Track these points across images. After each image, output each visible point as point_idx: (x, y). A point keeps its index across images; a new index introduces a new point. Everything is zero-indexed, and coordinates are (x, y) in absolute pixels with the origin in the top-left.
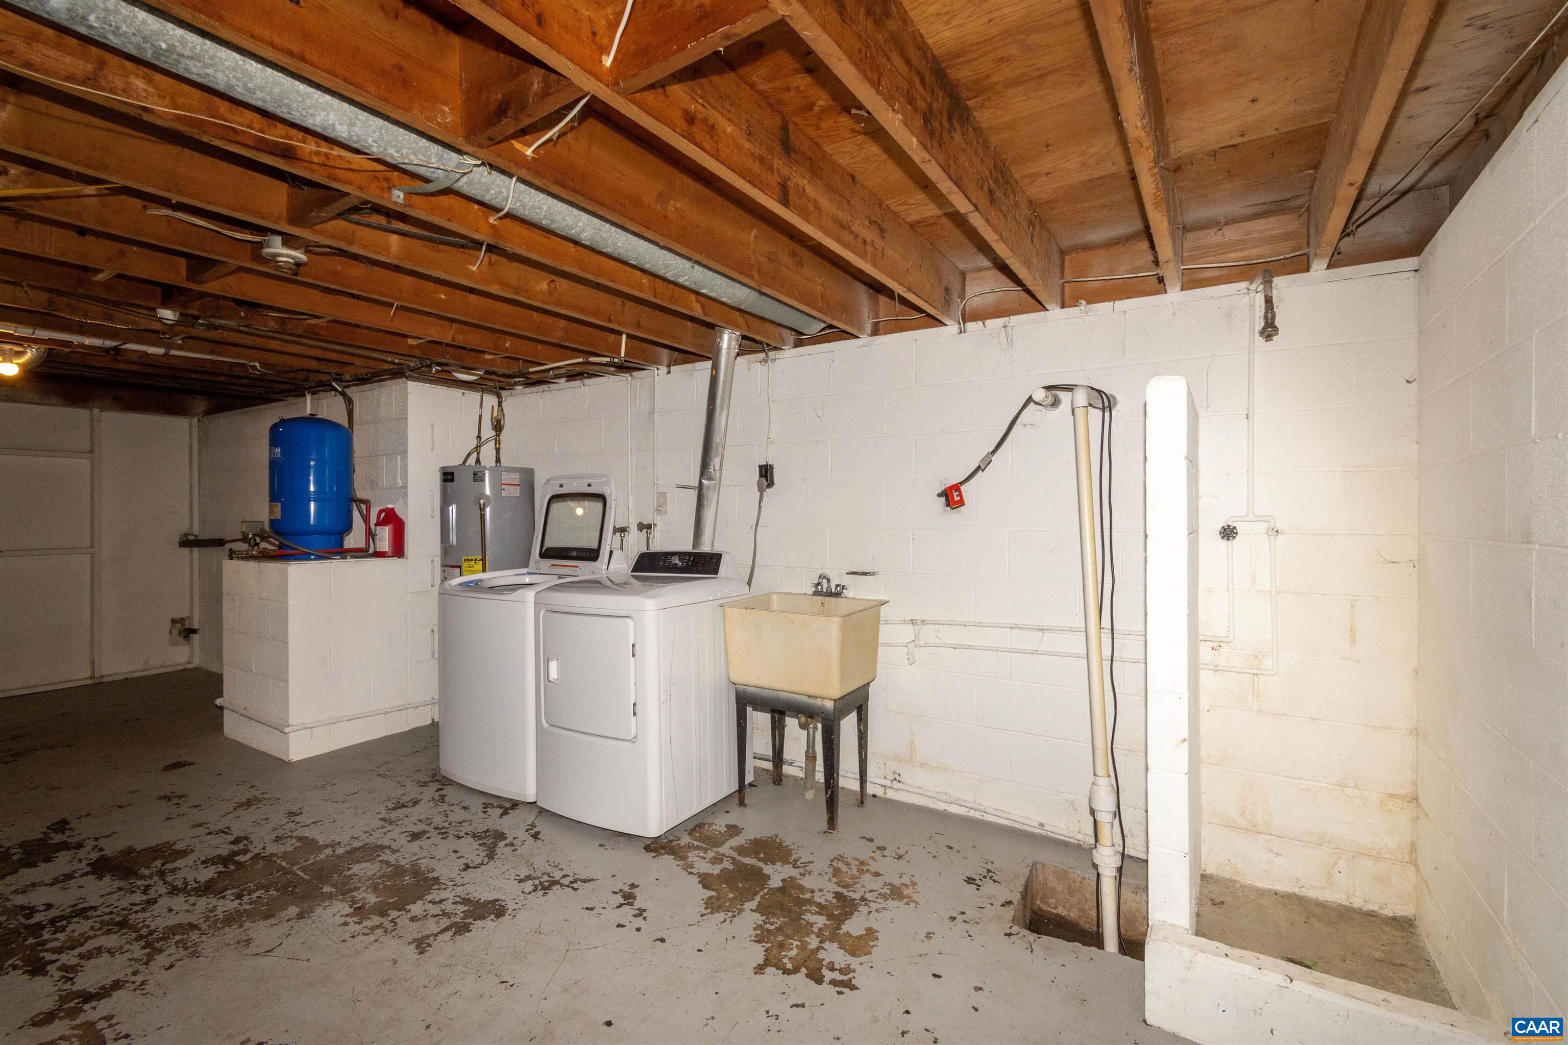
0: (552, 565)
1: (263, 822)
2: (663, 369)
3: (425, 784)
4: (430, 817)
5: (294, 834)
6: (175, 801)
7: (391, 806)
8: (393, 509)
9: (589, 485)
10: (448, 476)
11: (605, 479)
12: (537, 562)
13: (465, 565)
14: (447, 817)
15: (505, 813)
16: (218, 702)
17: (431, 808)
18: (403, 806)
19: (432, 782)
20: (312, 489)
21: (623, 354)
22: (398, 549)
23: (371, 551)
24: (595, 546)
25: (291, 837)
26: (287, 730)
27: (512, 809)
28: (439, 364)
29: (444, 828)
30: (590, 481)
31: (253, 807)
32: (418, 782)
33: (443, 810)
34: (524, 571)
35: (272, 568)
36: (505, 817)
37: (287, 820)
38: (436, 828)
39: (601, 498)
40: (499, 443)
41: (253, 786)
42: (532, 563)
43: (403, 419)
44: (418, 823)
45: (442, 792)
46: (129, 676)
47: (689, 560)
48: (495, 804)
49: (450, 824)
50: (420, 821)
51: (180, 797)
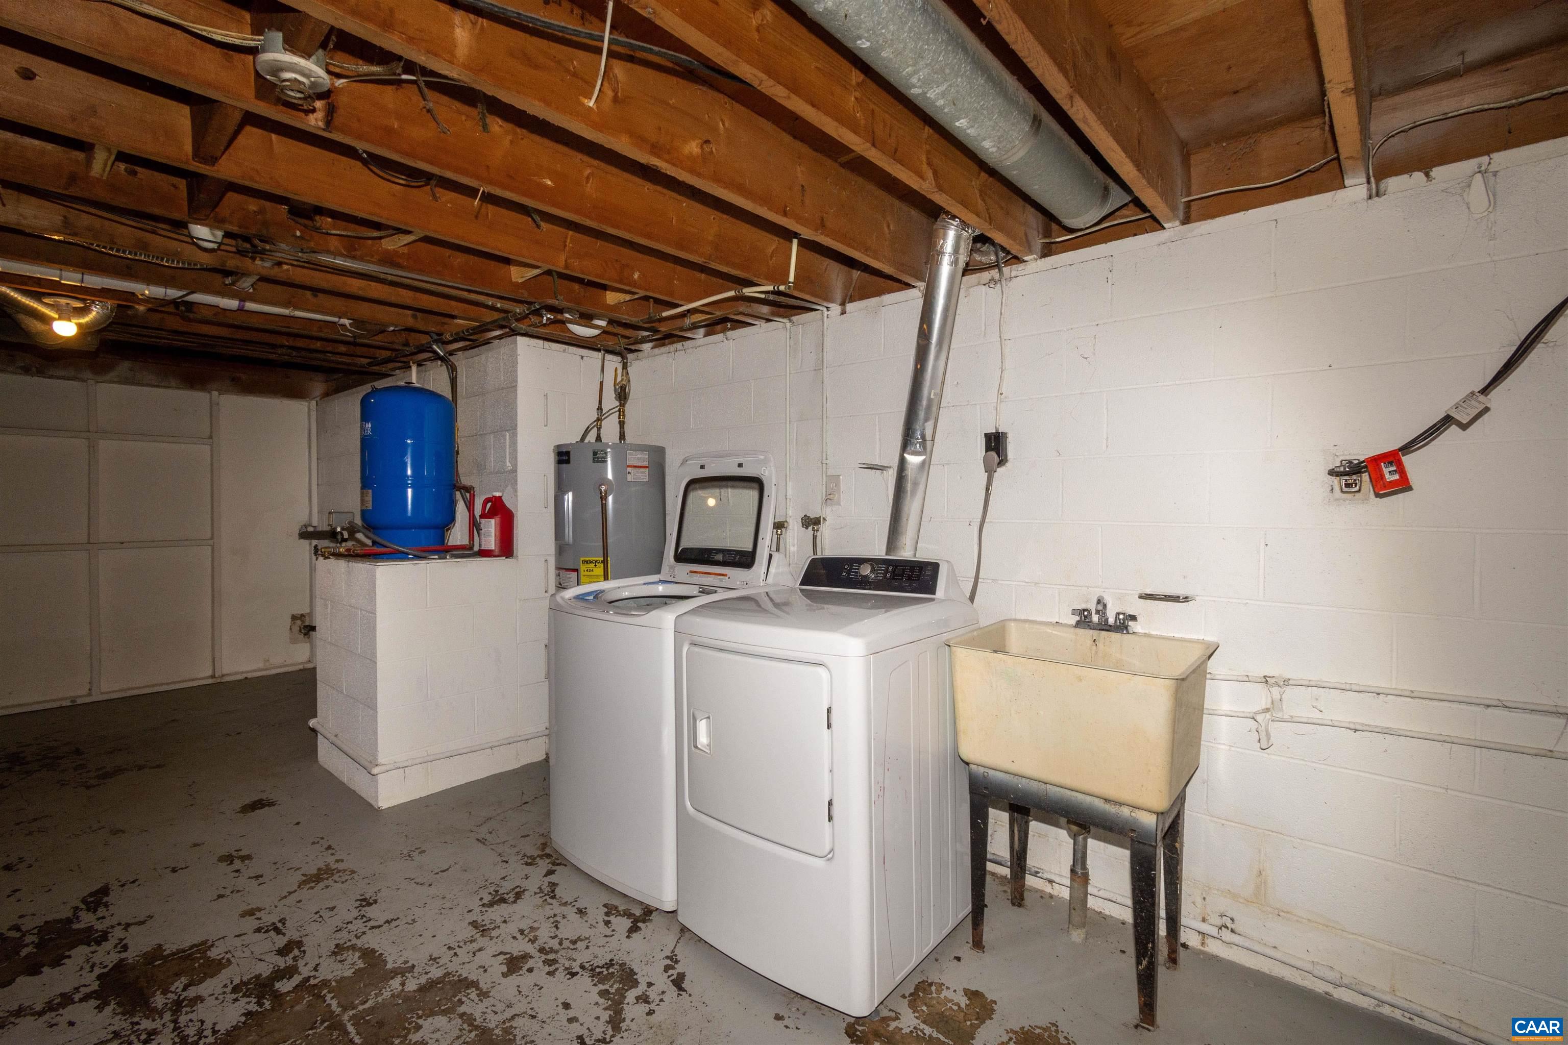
0: (691, 572)
1: (326, 914)
2: (835, 308)
3: (530, 862)
4: (536, 925)
5: (359, 943)
6: (238, 864)
7: (487, 899)
8: (500, 497)
9: (740, 465)
10: (563, 456)
11: (762, 457)
12: (672, 568)
13: (583, 568)
14: (557, 927)
15: (634, 929)
16: (312, 723)
17: (538, 907)
18: (503, 900)
19: (541, 857)
20: (409, 472)
21: (791, 279)
22: (506, 548)
23: (476, 548)
24: (749, 548)
25: (353, 948)
26: (375, 771)
27: (644, 921)
28: (551, 309)
29: (552, 950)
30: (741, 460)
31: (322, 885)
32: (524, 855)
33: (551, 913)
34: (655, 578)
35: (361, 568)
36: (634, 935)
37: (355, 913)
38: (542, 950)
39: (757, 483)
40: (624, 415)
41: (329, 847)
42: (665, 568)
43: (512, 387)
44: (518, 936)
45: (552, 878)
46: (249, 675)
47: (887, 571)
48: (621, 908)
49: (561, 944)
50: (522, 932)
51: (244, 858)
